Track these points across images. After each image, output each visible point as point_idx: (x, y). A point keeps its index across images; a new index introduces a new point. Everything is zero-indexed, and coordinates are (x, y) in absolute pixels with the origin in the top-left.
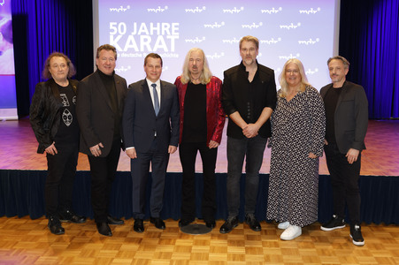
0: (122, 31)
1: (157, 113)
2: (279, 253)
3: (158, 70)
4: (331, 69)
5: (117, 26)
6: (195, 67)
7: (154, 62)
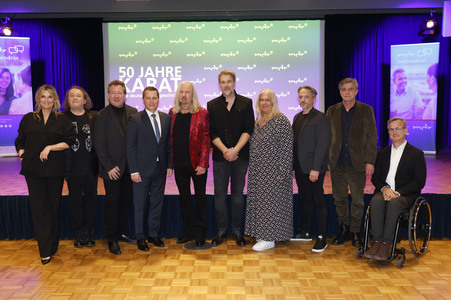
0: (130, 74)
1: (158, 140)
2: (275, 264)
3: (155, 101)
4: (301, 97)
5: (125, 70)
6: (184, 98)
7: (151, 94)
